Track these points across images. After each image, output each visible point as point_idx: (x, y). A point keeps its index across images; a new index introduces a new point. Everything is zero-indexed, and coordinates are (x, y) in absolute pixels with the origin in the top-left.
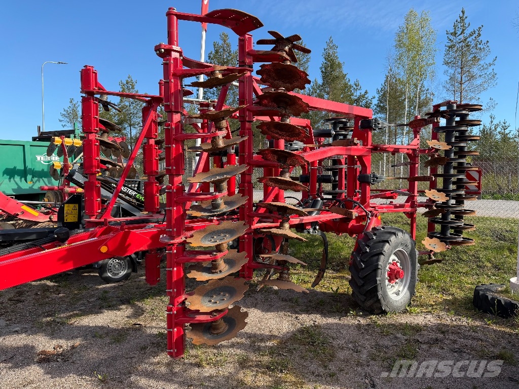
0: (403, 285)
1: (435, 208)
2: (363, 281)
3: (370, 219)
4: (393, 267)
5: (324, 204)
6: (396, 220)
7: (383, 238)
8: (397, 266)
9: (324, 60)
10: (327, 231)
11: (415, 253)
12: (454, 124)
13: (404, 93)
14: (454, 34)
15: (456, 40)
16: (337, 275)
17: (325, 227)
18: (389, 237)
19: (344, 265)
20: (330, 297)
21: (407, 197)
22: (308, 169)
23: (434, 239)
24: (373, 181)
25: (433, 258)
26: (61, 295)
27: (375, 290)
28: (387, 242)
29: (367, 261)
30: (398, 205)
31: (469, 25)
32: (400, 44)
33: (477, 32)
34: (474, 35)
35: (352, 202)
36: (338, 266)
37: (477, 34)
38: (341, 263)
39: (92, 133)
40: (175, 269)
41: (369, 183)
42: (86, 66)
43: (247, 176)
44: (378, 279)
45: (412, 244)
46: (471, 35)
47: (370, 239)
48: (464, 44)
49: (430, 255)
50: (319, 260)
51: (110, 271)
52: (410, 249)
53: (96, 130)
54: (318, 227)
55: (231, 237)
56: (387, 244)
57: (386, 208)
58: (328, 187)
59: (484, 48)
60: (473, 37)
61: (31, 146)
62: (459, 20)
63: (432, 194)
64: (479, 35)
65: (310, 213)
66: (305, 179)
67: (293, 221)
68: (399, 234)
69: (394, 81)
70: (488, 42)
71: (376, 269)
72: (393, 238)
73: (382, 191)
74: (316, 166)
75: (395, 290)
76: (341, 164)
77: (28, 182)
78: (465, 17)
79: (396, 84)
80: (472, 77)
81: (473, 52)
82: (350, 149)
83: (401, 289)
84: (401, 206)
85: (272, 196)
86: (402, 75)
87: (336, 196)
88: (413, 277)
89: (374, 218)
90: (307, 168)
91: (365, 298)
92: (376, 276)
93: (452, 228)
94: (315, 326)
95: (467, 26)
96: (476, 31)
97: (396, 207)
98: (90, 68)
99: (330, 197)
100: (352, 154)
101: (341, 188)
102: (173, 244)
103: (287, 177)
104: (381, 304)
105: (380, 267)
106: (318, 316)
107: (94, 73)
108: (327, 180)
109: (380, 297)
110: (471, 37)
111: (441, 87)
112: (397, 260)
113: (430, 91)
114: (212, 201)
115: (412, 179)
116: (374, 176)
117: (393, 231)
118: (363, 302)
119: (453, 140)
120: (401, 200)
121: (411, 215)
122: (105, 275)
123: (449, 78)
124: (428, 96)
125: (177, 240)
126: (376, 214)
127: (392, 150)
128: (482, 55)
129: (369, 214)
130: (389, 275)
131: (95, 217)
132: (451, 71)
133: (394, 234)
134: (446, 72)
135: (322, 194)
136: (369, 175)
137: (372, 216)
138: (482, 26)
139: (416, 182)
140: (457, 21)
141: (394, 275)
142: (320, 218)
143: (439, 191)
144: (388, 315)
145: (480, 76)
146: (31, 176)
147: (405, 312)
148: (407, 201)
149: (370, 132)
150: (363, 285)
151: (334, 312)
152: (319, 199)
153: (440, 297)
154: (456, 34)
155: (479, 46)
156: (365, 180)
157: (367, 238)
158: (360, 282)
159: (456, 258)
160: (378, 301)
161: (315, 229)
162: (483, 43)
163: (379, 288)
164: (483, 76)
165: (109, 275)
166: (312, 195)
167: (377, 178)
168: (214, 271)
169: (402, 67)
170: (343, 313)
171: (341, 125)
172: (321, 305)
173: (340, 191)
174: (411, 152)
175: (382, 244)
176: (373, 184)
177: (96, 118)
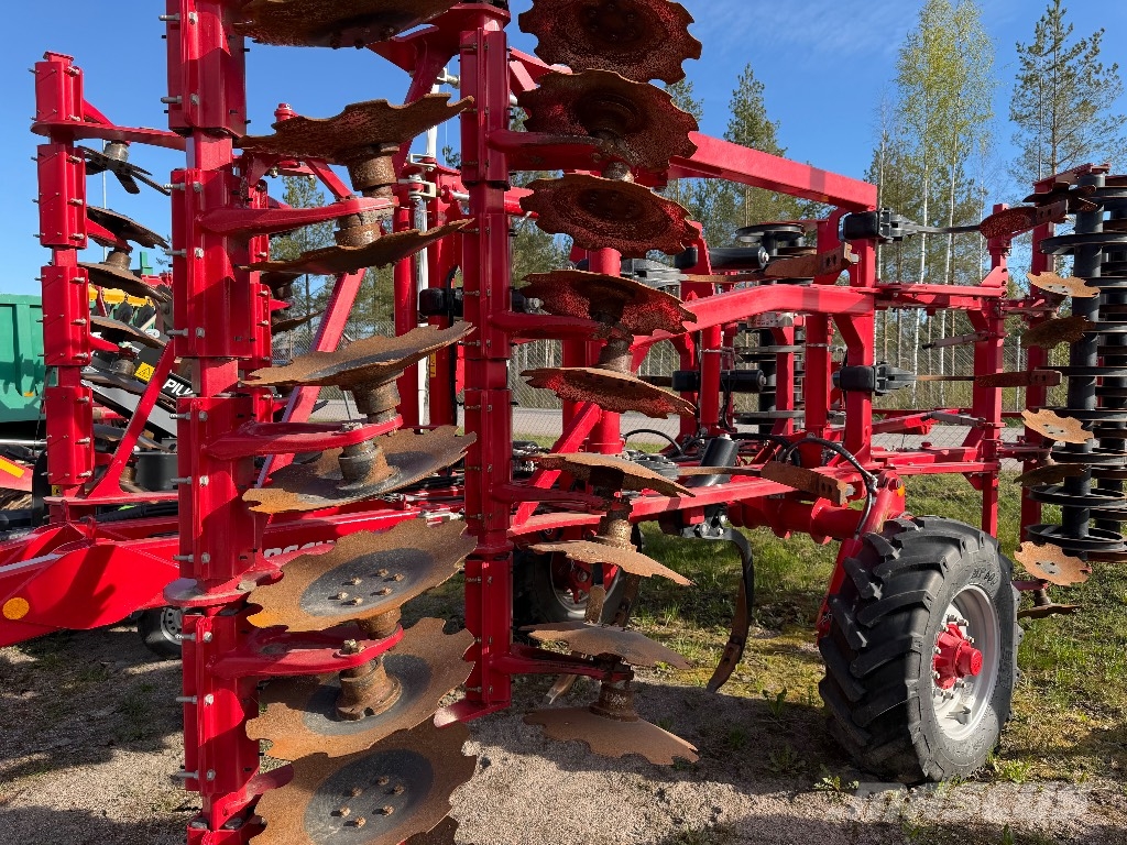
0: (977, 689)
1: (1053, 462)
2: (864, 687)
3: (874, 494)
4: (949, 641)
5: (741, 451)
6: (924, 488)
7: (921, 557)
8: (959, 634)
9: (733, 116)
10: (750, 526)
11: (1012, 597)
12: (1100, 228)
13: (919, 189)
14: (1037, 50)
15: (1041, 62)
16: (777, 641)
17: (744, 513)
18: (940, 554)
19: (794, 613)
20: (759, 716)
21: (966, 430)
22: (696, 353)
23: (1048, 546)
24: (882, 387)
25: (1049, 603)
26: (29, 695)
27: (900, 716)
28: (936, 567)
29: (875, 626)
30: (946, 453)
31: (1071, 28)
32: (908, 75)
33: (1090, 45)
34: (1084, 53)
35: (819, 445)
36: (778, 613)
37: (1090, 49)
38: (786, 605)
39: (67, 247)
40: (209, 699)
41: (868, 392)
42: (48, 55)
43: (489, 364)
44: (910, 682)
45: (1003, 570)
46: (1075, 52)
47: (882, 560)
48: (1058, 74)
49: (1038, 594)
50: (726, 597)
51: (170, 626)
52: (998, 584)
53: (77, 239)
54: (723, 519)
55: (412, 582)
56: (936, 575)
57: (916, 460)
58: (746, 402)
59: (1106, 81)
60: (1081, 57)
61: (32, 306)
62: (1047, 18)
63: (1044, 423)
64: (1096, 52)
65: (698, 480)
66: (686, 381)
67: (649, 505)
68: (968, 543)
69: (893, 163)
70: (1116, 66)
71: (904, 651)
72: (951, 555)
73: (891, 413)
74: (718, 347)
75: (952, 706)
76: (783, 342)
77: (24, 394)
78: (1060, 11)
79: (899, 170)
80: (1081, 148)
81: (1081, 91)
82: (815, 295)
83: (971, 703)
84: (955, 456)
85: (581, 432)
86: (914, 146)
87: (770, 427)
88: (1005, 667)
89: (888, 494)
90: (692, 351)
91: (869, 737)
92: (903, 674)
93: (1094, 514)
94: (718, 829)
95: (1065, 31)
96: (1087, 41)
97: (940, 457)
98: (60, 59)
99: (754, 429)
100: (823, 306)
101: (782, 406)
102: (203, 610)
103: (622, 369)
104: (916, 756)
105: (915, 646)
106: (726, 789)
107: (72, 74)
108: (746, 383)
109: (915, 737)
110: (1076, 58)
111: (1004, 176)
112: (959, 617)
113: (976, 184)
114: (342, 455)
115: (986, 383)
116: (883, 372)
117: (952, 533)
118: (863, 750)
119: (1098, 273)
120: (949, 437)
121: (984, 482)
122: (154, 637)
123: (1024, 152)
124: (974, 196)
125: (218, 596)
126: (894, 481)
127: (929, 299)
128: (1103, 98)
129: (872, 481)
130: (940, 665)
131: (76, 490)
132: (1029, 136)
133: (956, 543)
134: (1015, 139)
135: (734, 421)
136: (870, 369)
137: (881, 486)
138: (1103, 30)
139: (999, 390)
140: (1042, 20)
141: (953, 664)
142: (730, 494)
143: (1061, 413)
144: (941, 791)
145: (1098, 146)
146: (32, 378)
147: (987, 775)
148: (969, 441)
149: (869, 249)
150: (864, 701)
151: (775, 776)
152: (727, 437)
153: (1082, 722)
154: (1041, 49)
155: (1094, 77)
156: (855, 383)
157: (872, 555)
158: (854, 692)
159: (1099, 597)
160: (911, 749)
161: (715, 523)
162: (1104, 69)
163: (913, 712)
164: (1106, 146)
165: (167, 636)
166: (706, 425)
167: (892, 378)
168: (347, 710)
169: (914, 128)
170: (799, 779)
171: (783, 245)
172: (736, 748)
173: (781, 414)
174: (978, 306)
175: (920, 574)
176: (880, 394)
177: (75, 204)
